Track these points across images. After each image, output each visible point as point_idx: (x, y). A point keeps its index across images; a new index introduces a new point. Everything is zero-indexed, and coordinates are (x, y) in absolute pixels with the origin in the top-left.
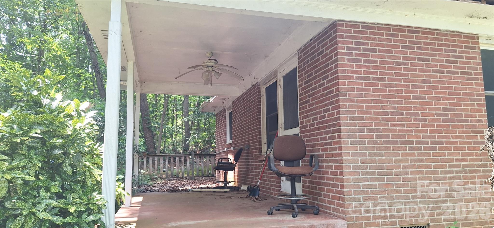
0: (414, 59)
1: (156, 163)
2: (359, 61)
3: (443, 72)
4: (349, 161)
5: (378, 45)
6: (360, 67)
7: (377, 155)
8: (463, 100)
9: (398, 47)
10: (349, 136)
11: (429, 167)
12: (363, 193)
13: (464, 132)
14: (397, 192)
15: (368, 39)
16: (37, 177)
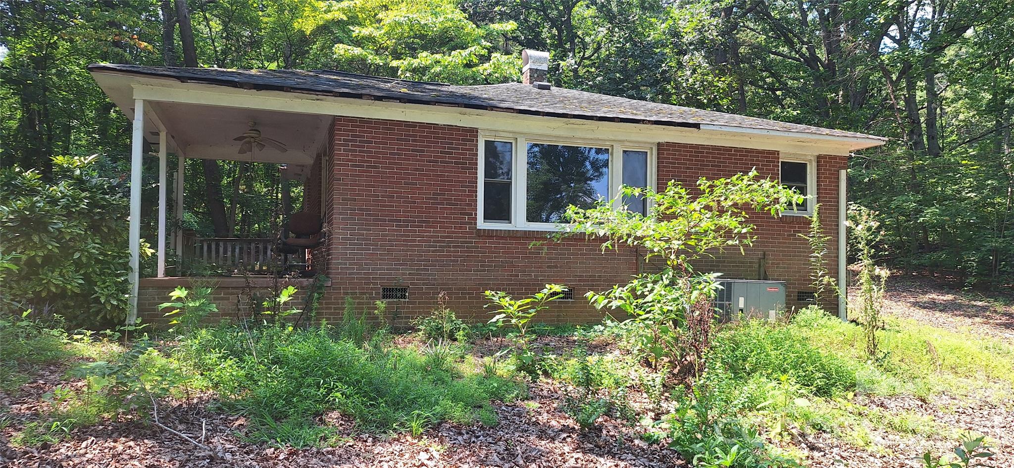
0: (409, 150)
1: (221, 250)
2: (355, 151)
3: (437, 162)
4: (339, 233)
5: (373, 138)
6: (356, 156)
7: (365, 230)
8: (454, 186)
9: (394, 139)
10: (341, 214)
11: (415, 241)
12: (349, 259)
13: (451, 214)
14: (381, 259)
15: (365, 132)
16: (86, 231)
